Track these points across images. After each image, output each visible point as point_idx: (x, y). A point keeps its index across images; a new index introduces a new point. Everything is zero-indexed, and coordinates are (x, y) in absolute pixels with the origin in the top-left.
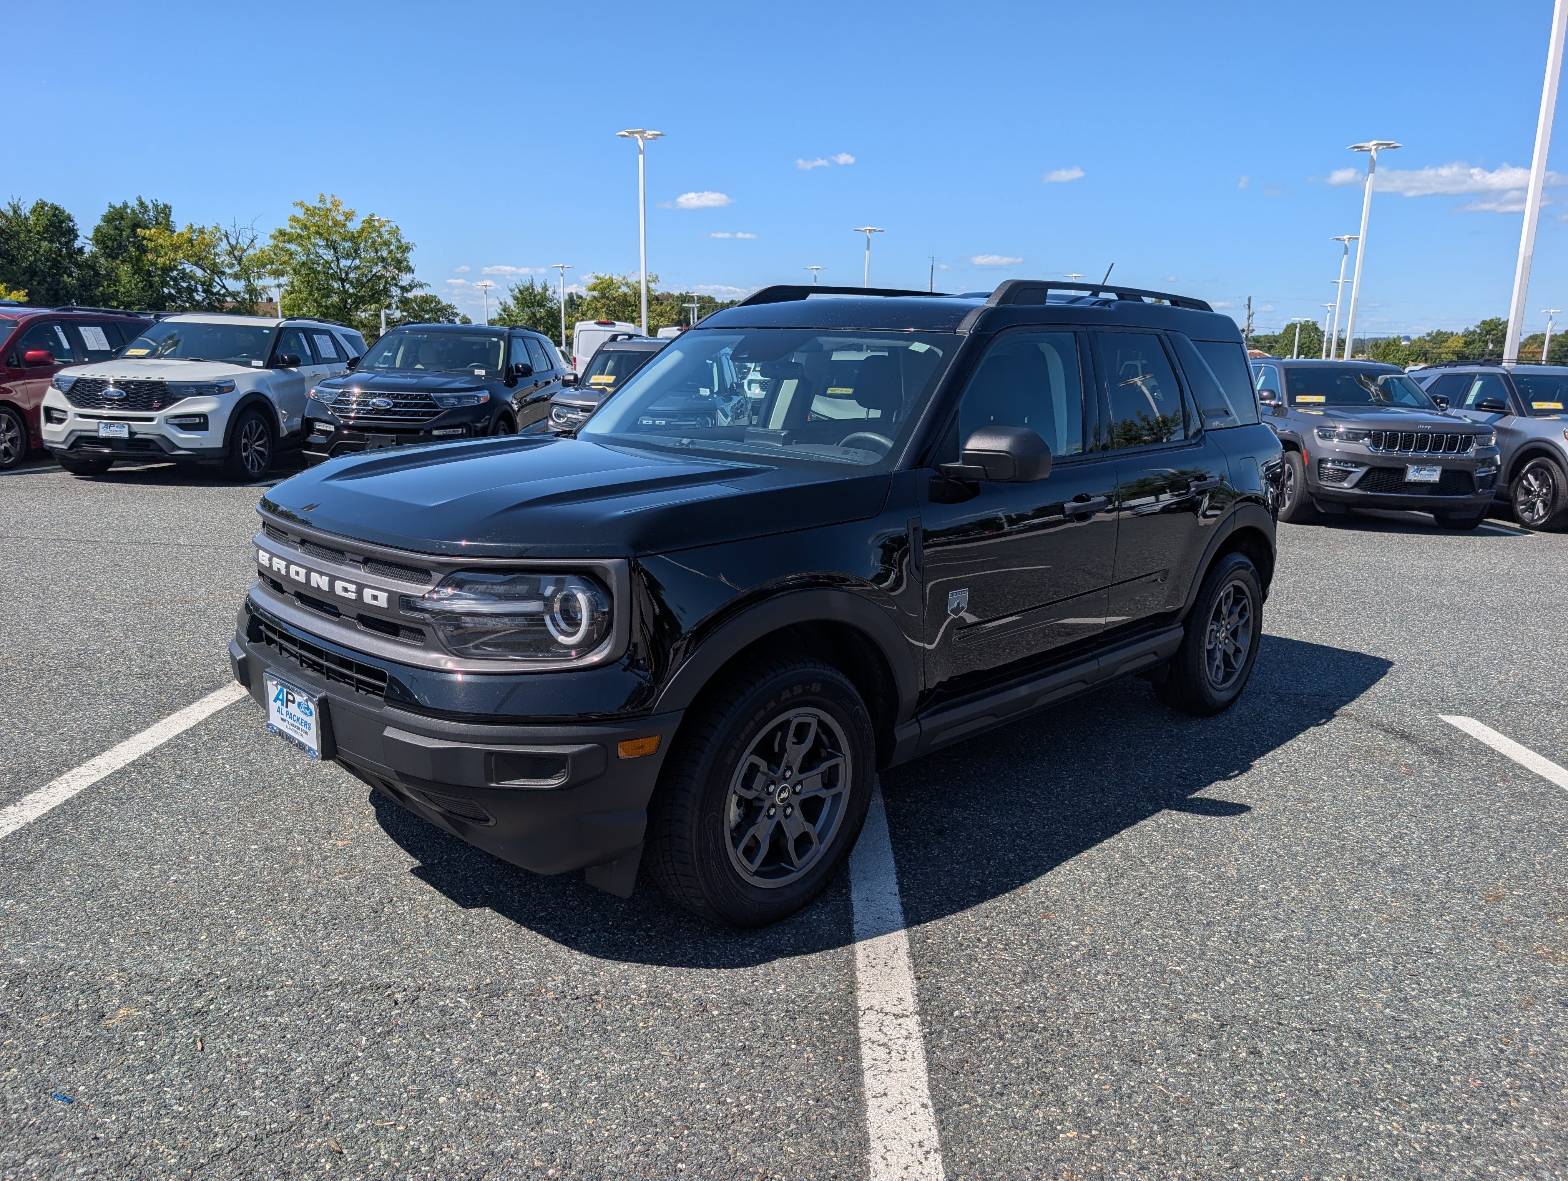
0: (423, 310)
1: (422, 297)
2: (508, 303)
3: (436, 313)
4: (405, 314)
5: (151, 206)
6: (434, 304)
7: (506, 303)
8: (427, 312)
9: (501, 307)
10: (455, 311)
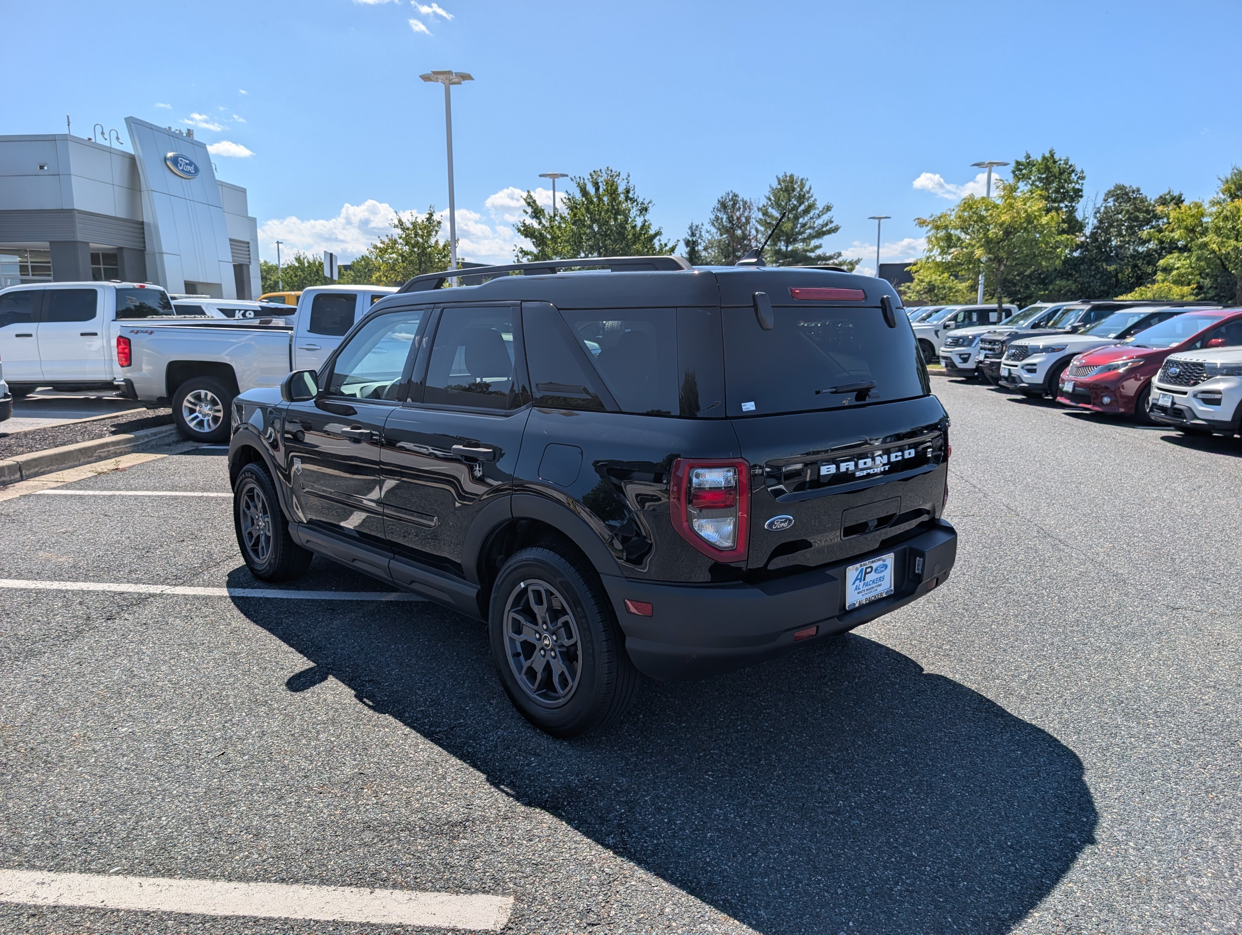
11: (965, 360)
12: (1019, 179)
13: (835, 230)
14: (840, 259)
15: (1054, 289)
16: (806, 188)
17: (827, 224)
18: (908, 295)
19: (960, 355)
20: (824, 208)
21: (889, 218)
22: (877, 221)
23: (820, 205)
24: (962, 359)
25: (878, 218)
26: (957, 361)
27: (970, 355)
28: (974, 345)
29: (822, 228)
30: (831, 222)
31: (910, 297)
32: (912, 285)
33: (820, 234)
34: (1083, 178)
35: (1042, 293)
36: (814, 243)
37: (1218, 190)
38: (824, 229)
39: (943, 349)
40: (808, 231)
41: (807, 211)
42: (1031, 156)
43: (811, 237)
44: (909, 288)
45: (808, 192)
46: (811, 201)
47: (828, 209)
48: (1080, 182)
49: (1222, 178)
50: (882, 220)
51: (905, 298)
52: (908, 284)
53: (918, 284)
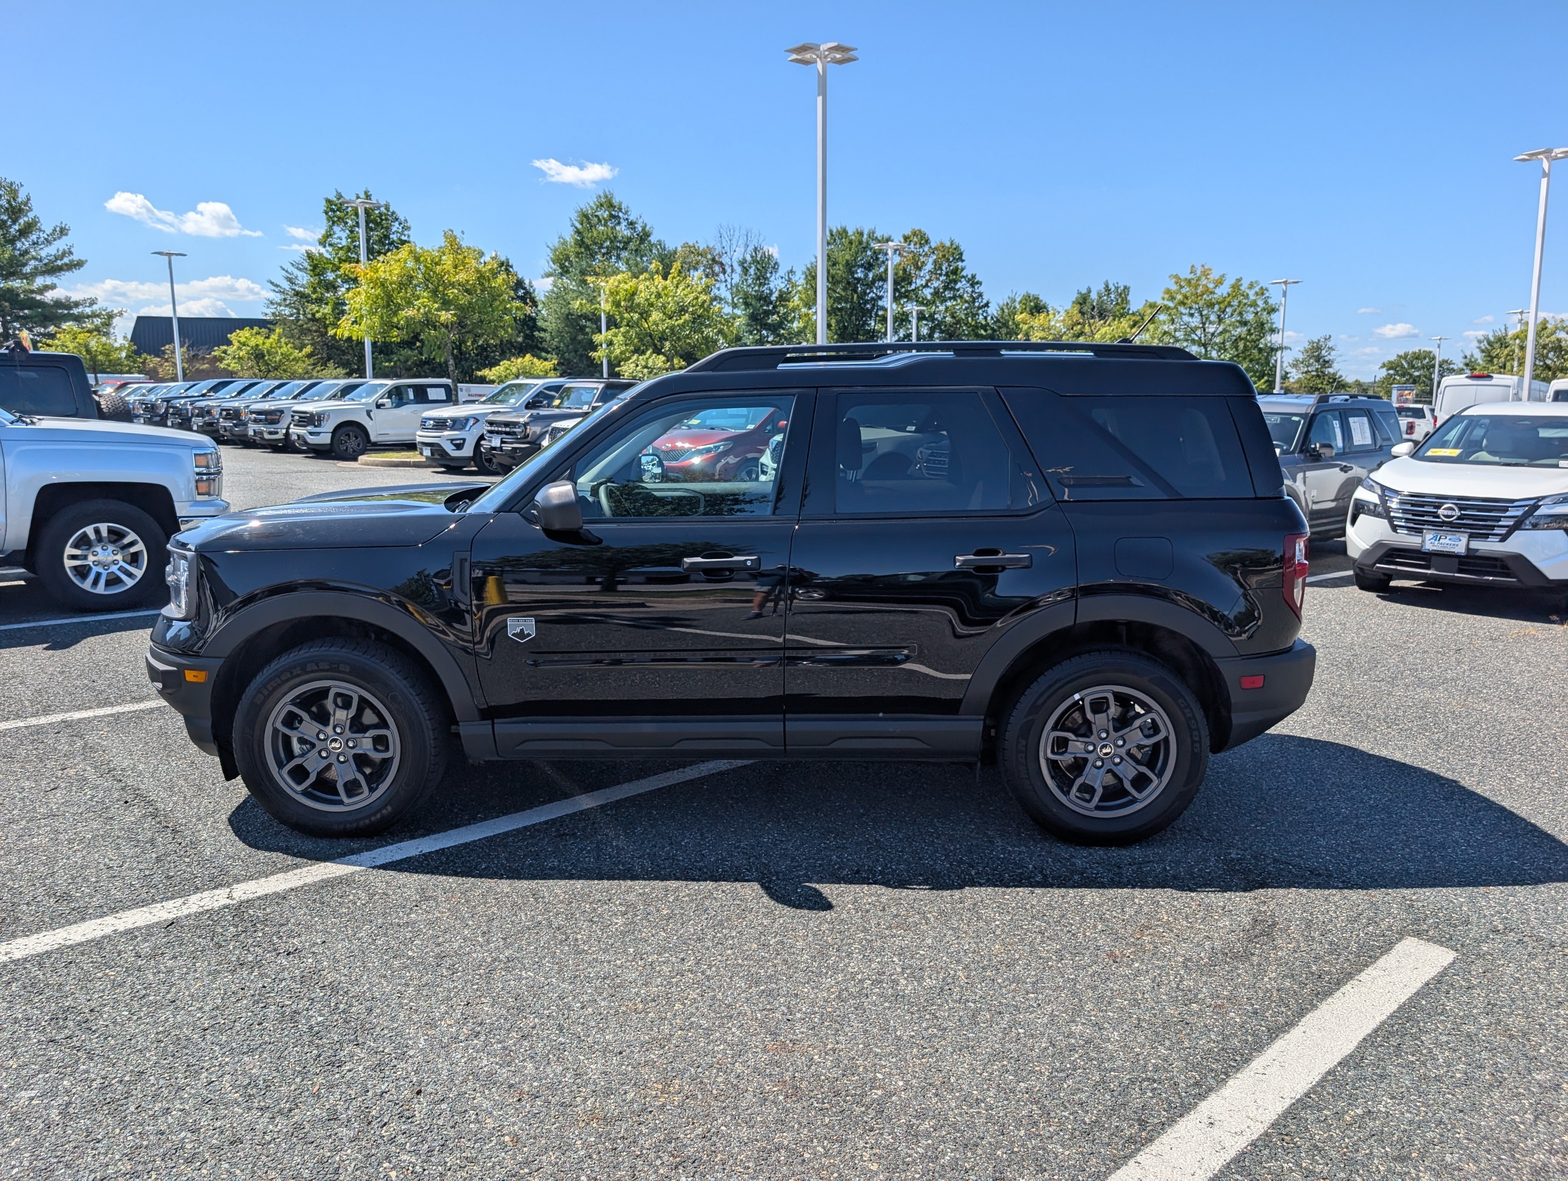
0: (1413, 367)
1: (1415, 353)
2: (1475, 356)
3: (1428, 370)
4: (1391, 372)
5: (1113, 289)
6: (1427, 360)
7: (1472, 356)
8: (1418, 369)
9: (1464, 361)
10: (1452, 366)
11: (459, 447)
12: (334, 222)
13: (79, 264)
14: (95, 307)
15: (399, 360)
16: (21, 197)
17: (64, 254)
18: (226, 362)
19: (452, 440)
20: (55, 230)
21: (184, 255)
22: (166, 258)
23: (47, 226)
24: (455, 445)
25: (167, 254)
26: (449, 448)
27: (464, 440)
28: (467, 428)
29: (56, 260)
30: (71, 253)
31: (228, 365)
32: (231, 350)
33: (52, 269)
34: (409, 228)
35: (387, 364)
36: (40, 281)
37: (548, 258)
38: (59, 263)
39: (419, 433)
40: (33, 263)
41: (24, 232)
42: (343, 194)
43: (35, 273)
44: (225, 352)
45: (26, 204)
46: (31, 215)
47: (63, 232)
48: (406, 233)
49: (551, 246)
50: (173, 258)
51: (222, 366)
52: (225, 347)
53: (239, 349)
